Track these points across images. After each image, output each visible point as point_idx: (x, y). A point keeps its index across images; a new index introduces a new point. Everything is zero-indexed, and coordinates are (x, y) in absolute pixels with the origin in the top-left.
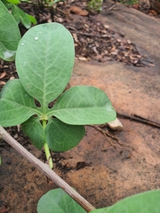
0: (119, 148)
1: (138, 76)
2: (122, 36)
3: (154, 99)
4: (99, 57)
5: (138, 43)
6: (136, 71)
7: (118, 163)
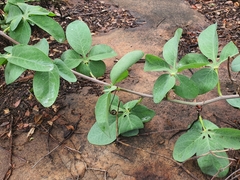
0: (131, 80)
1: (135, 34)
2: (117, 7)
3: (149, 46)
4: (104, 29)
5: (130, 9)
6: (133, 31)
7: (132, 86)
